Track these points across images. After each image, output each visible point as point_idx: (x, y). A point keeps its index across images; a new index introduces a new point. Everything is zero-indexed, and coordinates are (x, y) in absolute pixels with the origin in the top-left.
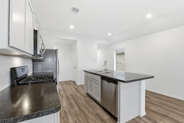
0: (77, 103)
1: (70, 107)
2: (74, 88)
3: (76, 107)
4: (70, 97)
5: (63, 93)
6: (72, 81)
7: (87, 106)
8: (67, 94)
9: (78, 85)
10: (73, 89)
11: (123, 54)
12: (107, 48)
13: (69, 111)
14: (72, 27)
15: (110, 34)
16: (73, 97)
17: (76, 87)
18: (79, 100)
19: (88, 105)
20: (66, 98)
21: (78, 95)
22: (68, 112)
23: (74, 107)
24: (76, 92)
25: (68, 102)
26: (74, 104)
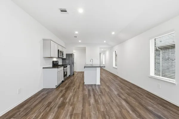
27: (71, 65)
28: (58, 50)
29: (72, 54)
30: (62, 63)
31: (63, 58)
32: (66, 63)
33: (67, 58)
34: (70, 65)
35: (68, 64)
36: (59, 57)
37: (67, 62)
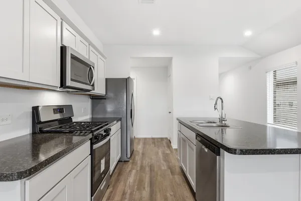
0: (152, 184)
1: (136, 187)
2: (163, 153)
3: (147, 189)
4: (147, 167)
5: (139, 158)
6: (167, 138)
7: (168, 195)
8: (144, 162)
9: (173, 148)
10: (160, 154)
11: (295, 83)
12: (250, 68)
13: (131, 194)
14: (156, 32)
15: (248, 33)
16: (152, 170)
17: (168, 152)
18: (159, 178)
19: (172, 193)
20: (139, 169)
21: (163, 168)
22: (128, 196)
23: (144, 188)
24: (162, 162)
25: (138, 177)
26: (146, 184)
27: (124, 120)
28: (63, 50)
29: (126, 79)
30: (93, 113)
31: (92, 92)
32: (105, 111)
33: (111, 95)
34: (120, 119)
35: (113, 120)
36: (69, 83)
37: (110, 108)
